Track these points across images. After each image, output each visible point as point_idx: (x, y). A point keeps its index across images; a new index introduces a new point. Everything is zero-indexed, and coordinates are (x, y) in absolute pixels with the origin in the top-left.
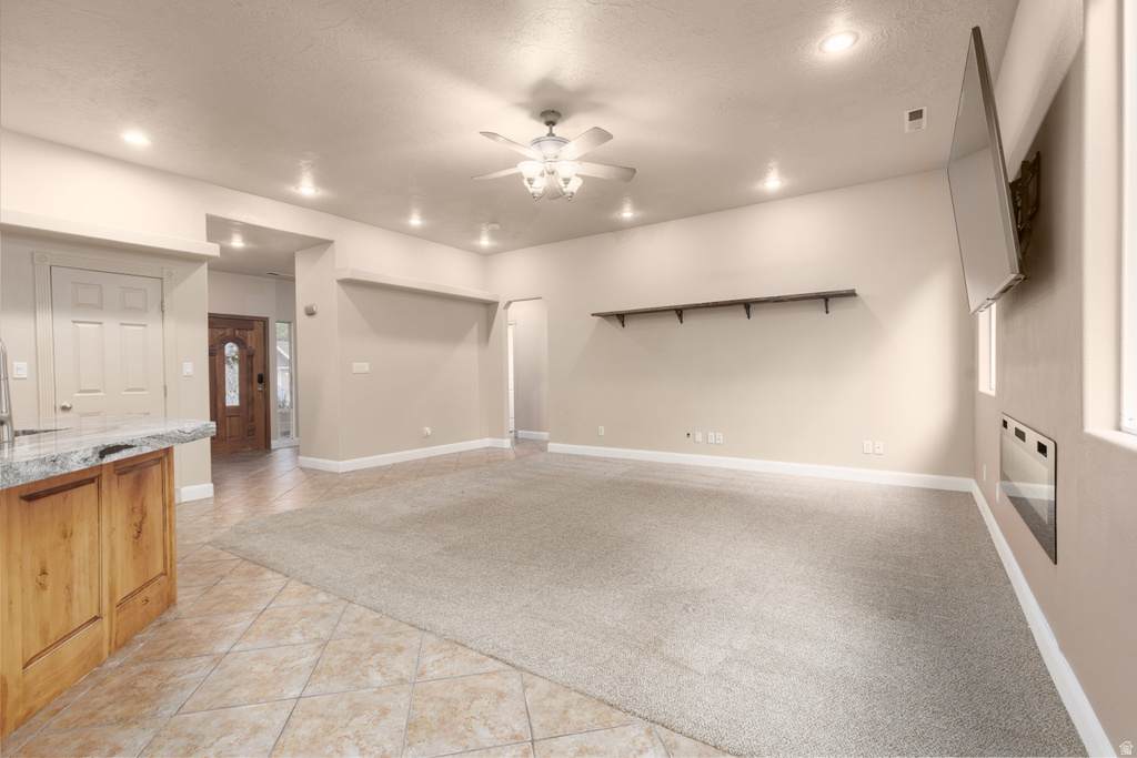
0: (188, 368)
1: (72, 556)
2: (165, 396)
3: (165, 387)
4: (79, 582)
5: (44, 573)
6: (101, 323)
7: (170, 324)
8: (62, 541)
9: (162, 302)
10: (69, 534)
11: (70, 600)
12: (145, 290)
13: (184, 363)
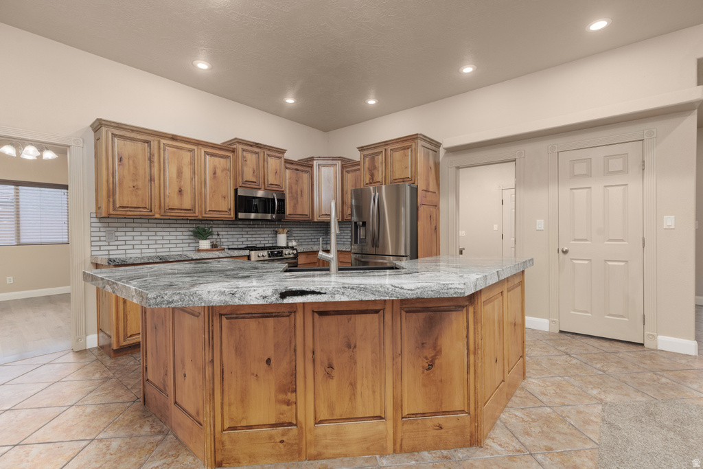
0: (669, 221)
1: (355, 363)
2: (643, 247)
3: (644, 239)
4: (363, 385)
5: (331, 367)
6: (590, 188)
7: (649, 181)
8: (346, 349)
10: (352, 347)
11: (354, 394)
13: (665, 217)
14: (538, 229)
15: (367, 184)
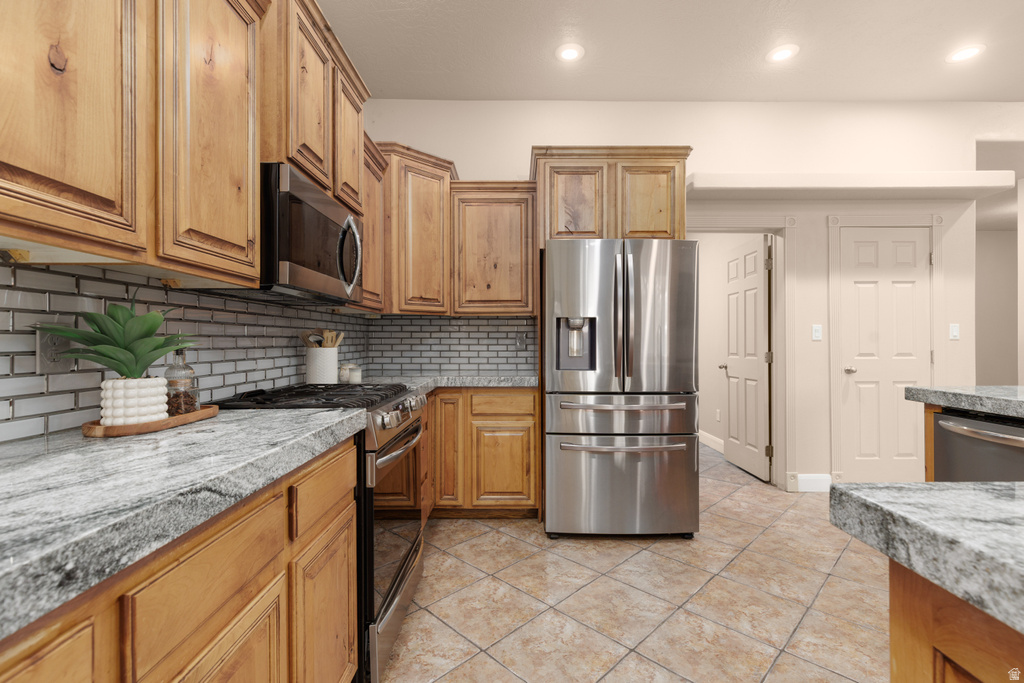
0: (955, 330)
2: (932, 362)
3: (932, 353)
6: (876, 282)
7: (939, 278)
9: (931, 255)
12: (914, 242)
13: (951, 325)
14: (814, 338)
15: (559, 233)
